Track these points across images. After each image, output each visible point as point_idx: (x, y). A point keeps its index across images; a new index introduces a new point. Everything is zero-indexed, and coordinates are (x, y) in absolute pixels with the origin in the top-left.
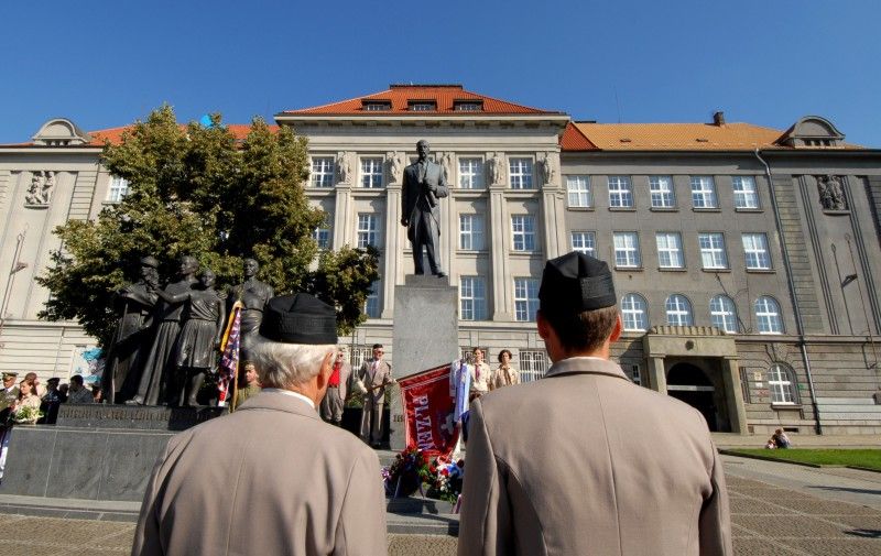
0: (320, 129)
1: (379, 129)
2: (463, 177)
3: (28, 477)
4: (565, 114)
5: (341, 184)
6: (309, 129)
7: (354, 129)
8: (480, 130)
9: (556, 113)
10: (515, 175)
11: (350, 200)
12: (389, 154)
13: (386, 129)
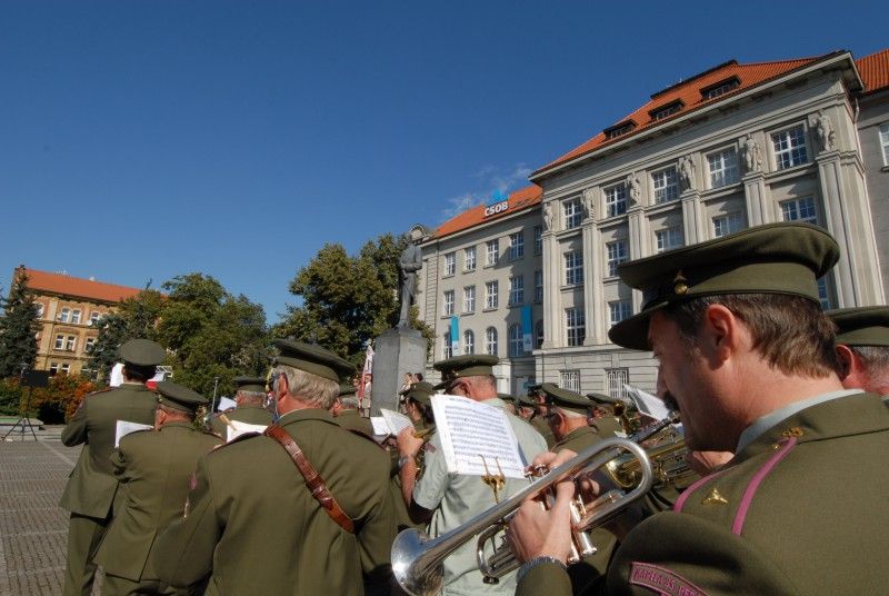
0: (566, 175)
2: (714, 176)
4: (843, 52)
8: (729, 115)
9: (833, 55)
10: (782, 152)
12: (628, 178)
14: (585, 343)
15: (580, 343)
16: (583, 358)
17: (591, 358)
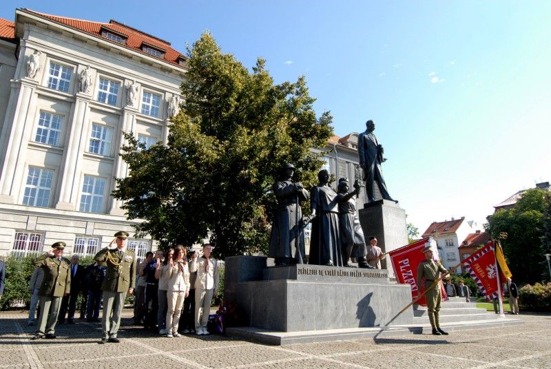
0: (62, 38)
1: (120, 58)
3: (303, 317)
5: (80, 94)
6: (51, 34)
7: (97, 50)
11: (89, 109)
12: (126, 81)
13: (125, 59)
14: (58, 206)
15: (53, 206)
16: (53, 221)
17: (63, 222)
